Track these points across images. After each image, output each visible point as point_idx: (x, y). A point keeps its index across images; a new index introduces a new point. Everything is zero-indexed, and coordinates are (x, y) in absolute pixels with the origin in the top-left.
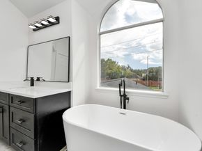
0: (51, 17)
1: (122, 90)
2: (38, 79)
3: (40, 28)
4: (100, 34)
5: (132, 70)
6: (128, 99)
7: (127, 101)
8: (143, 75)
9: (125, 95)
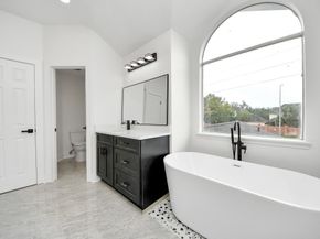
0: (148, 55)
1: (236, 136)
2: (133, 122)
3: (135, 68)
4: (203, 64)
5: (250, 110)
6: (245, 148)
7: (243, 151)
8: (272, 117)
9: (240, 143)
